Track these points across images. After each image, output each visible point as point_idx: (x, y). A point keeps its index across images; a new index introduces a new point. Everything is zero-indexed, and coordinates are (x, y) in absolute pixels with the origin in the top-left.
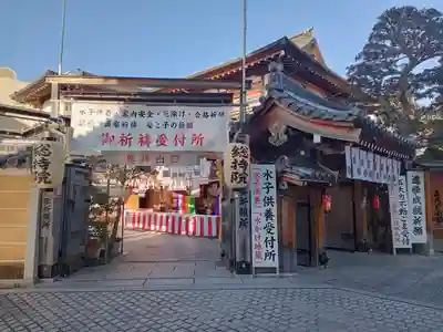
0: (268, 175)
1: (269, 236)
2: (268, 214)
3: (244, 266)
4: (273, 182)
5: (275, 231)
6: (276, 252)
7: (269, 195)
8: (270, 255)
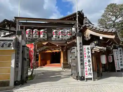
0: (88, 49)
1: (90, 68)
2: (89, 61)
3: (82, 78)
4: (90, 51)
5: (91, 66)
6: (92, 73)
7: (89, 55)
8: (90, 74)
